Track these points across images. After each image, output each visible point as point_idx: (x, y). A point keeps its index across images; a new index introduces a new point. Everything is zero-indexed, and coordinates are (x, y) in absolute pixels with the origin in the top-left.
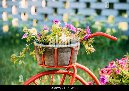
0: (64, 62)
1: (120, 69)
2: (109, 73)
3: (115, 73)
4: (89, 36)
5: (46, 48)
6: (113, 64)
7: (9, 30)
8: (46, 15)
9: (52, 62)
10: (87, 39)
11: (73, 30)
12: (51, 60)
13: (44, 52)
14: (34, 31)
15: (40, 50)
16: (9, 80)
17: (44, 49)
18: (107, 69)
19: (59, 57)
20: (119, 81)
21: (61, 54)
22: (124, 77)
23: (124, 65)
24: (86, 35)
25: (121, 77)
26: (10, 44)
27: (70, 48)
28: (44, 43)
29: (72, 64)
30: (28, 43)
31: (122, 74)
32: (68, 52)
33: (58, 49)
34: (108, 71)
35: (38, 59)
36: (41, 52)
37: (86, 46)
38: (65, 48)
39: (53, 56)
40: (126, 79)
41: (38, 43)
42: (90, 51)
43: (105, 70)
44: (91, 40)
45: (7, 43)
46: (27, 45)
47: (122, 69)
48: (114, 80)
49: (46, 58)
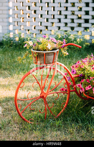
0: (49, 61)
1: (84, 65)
2: (77, 67)
3: (81, 67)
4: (65, 45)
6: (79, 62)
7: (19, 40)
8: (41, 31)
10: (63, 47)
11: (55, 42)
12: (42, 60)
13: (37, 56)
14: (31, 43)
15: (34, 54)
16: (18, 70)
17: (37, 54)
18: (76, 65)
19: (46, 58)
20: (83, 72)
21: (47, 56)
22: (86, 70)
23: (85, 63)
24: (63, 45)
25: (84, 70)
26: (20, 48)
27: (53, 53)
28: (37, 50)
29: (54, 62)
30: (28, 50)
31: (85, 68)
32: (52, 55)
33: (46, 53)
34: (76, 66)
35: (34, 60)
37: (63, 52)
38: (50, 53)
39: (43, 58)
40: (87, 71)
41: (33, 50)
42: (65, 54)
43: (74, 66)
44: (66, 48)
45: (18, 48)
46: (27, 51)
47: (85, 65)
48: (80, 71)
49: (38, 59)
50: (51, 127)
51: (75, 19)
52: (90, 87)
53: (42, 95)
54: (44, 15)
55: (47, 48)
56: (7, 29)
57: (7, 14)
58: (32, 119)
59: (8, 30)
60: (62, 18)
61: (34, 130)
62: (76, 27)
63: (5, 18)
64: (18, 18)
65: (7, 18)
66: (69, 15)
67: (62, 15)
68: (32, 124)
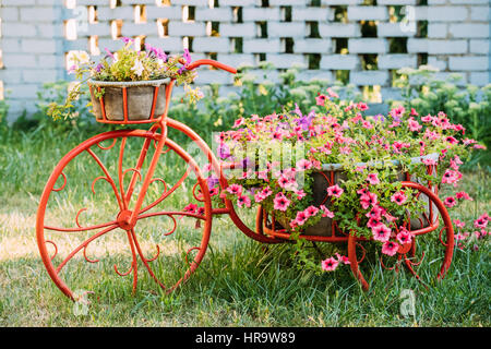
0: (139, 111)
5: (107, 88)
9: (117, 113)
10: (183, 72)
12: (117, 109)
13: (104, 96)
15: (96, 91)
17: (103, 90)
19: (130, 103)
21: (133, 97)
27: (149, 86)
29: (156, 116)
32: (146, 93)
33: (128, 88)
35: (95, 109)
36: (99, 95)
39: (120, 102)
49: (107, 106)
51: (323, 22)
52: (266, 192)
53: (121, 219)
54: (202, 8)
55: (131, 72)
56: (57, 69)
57: (55, 7)
59: (61, 72)
60: (273, 21)
62: (326, 55)
63: (45, 23)
64: (101, 22)
65: (54, 23)
66: (299, 7)
67: (274, 7)
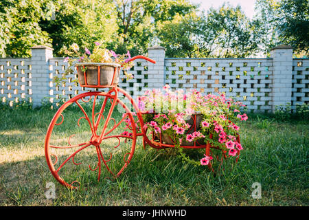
9: (94, 81)
15: (82, 68)
17: (86, 67)
19: (102, 75)
21: (102, 72)
27: (112, 67)
29: (114, 84)
32: (111, 70)
33: (100, 66)
36: (84, 70)
39: (96, 74)
49: (88, 77)
50: (110, 192)
52: (169, 125)
53: (93, 140)
55: (102, 58)
58: (77, 181)
61: (79, 201)
68: (76, 190)
